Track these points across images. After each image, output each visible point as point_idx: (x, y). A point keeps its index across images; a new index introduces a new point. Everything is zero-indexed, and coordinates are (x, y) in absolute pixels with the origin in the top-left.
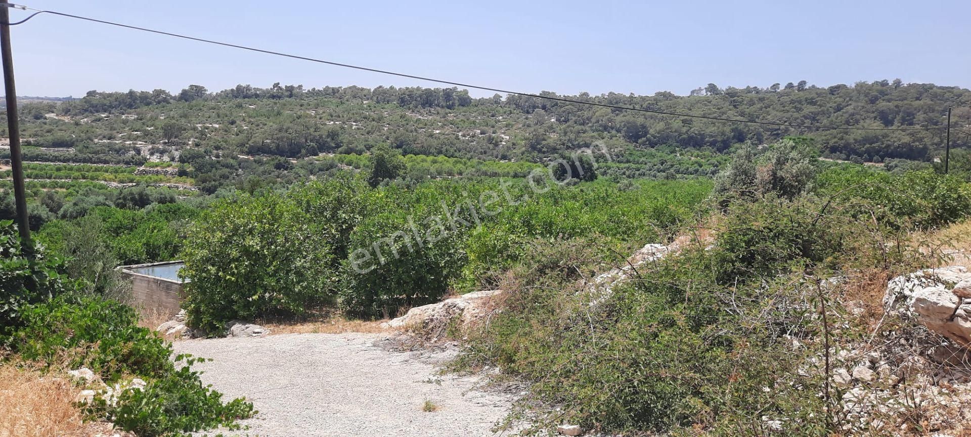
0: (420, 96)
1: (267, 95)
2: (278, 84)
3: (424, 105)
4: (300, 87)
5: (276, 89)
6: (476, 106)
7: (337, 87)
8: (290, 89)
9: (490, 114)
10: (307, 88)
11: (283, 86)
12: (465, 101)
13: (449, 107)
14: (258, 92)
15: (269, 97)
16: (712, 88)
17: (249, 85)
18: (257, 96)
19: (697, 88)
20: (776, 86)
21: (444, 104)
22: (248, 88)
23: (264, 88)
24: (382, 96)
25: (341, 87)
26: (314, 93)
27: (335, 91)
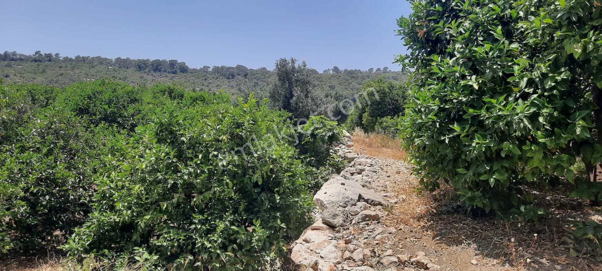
0: (153, 65)
1: (31, 59)
2: (40, 52)
3: (155, 70)
4: (57, 55)
5: (37, 55)
6: (192, 73)
7: (87, 56)
8: (49, 56)
9: (204, 78)
10: (62, 56)
11: (43, 53)
12: (184, 69)
13: (173, 73)
14: (22, 57)
15: (32, 61)
16: (336, 69)
17: (15, 52)
18: (21, 60)
19: (327, 69)
20: (371, 70)
21: (170, 71)
22: (14, 54)
23: (27, 54)
24: (123, 64)
25: (89, 57)
26: (67, 60)
27: (84, 59)
